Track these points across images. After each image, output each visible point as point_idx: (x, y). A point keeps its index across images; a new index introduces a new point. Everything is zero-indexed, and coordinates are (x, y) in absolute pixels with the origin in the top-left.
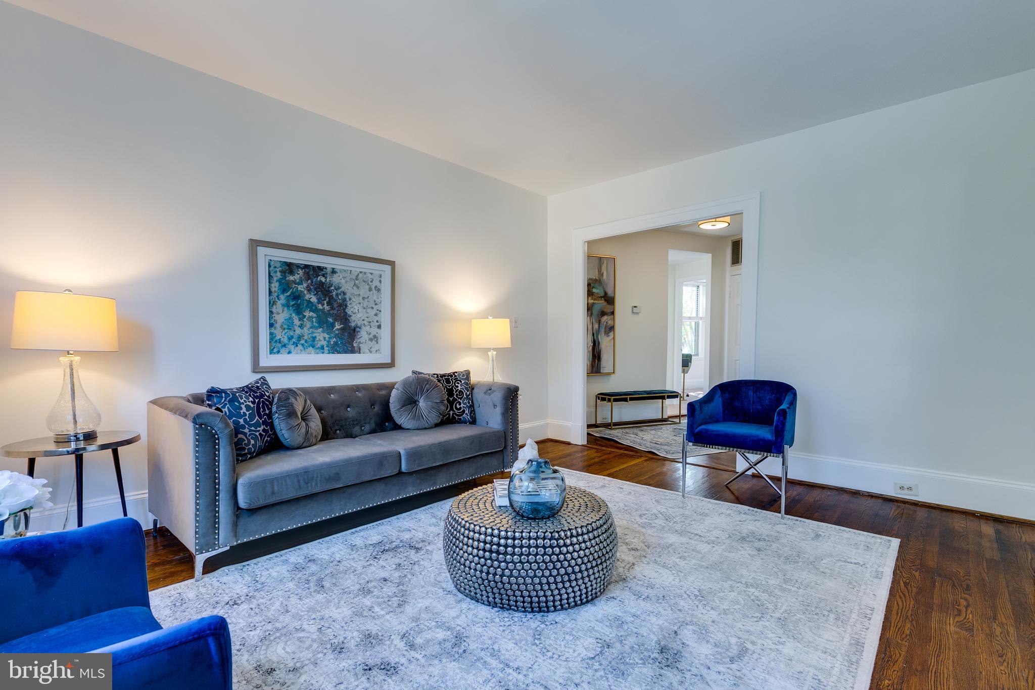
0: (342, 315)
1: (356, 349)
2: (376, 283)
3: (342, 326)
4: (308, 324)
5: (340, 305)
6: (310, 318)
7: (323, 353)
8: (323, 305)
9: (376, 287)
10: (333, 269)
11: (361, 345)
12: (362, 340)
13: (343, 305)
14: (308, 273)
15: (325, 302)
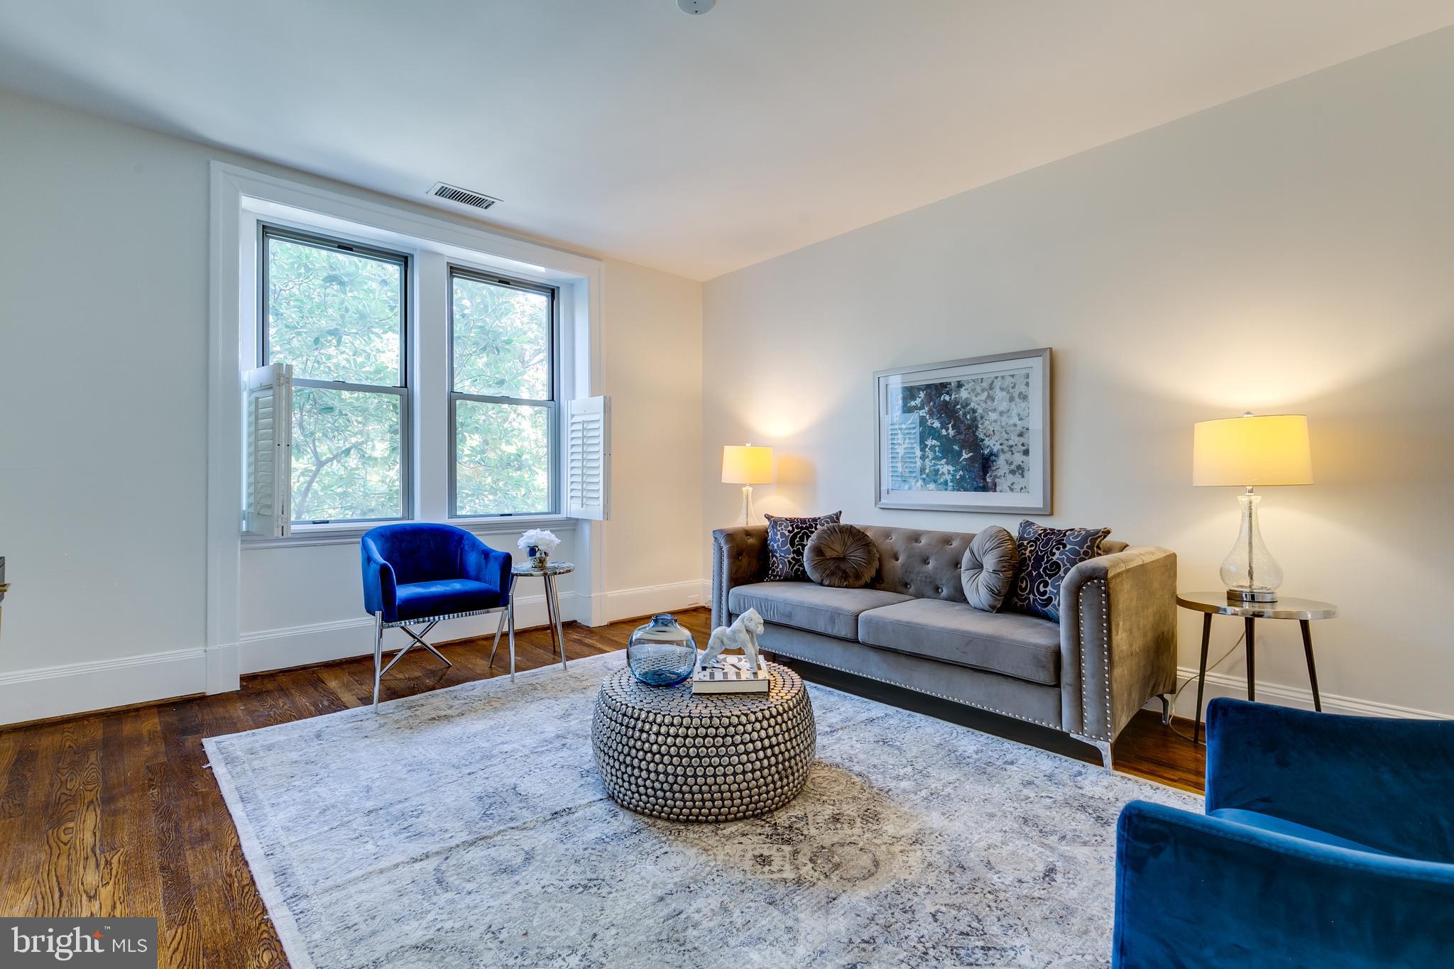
0: (971, 439)
1: (990, 485)
2: (1021, 388)
3: (971, 454)
4: (931, 455)
5: (969, 427)
6: (933, 447)
7: (946, 490)
8: (947, 429)
9: (1020, 393)
10: (959, 382)
11: (997, 480)
12: (1000, 473)
13: (973, 427)
14: (930, 393)
15: (950, 426)
